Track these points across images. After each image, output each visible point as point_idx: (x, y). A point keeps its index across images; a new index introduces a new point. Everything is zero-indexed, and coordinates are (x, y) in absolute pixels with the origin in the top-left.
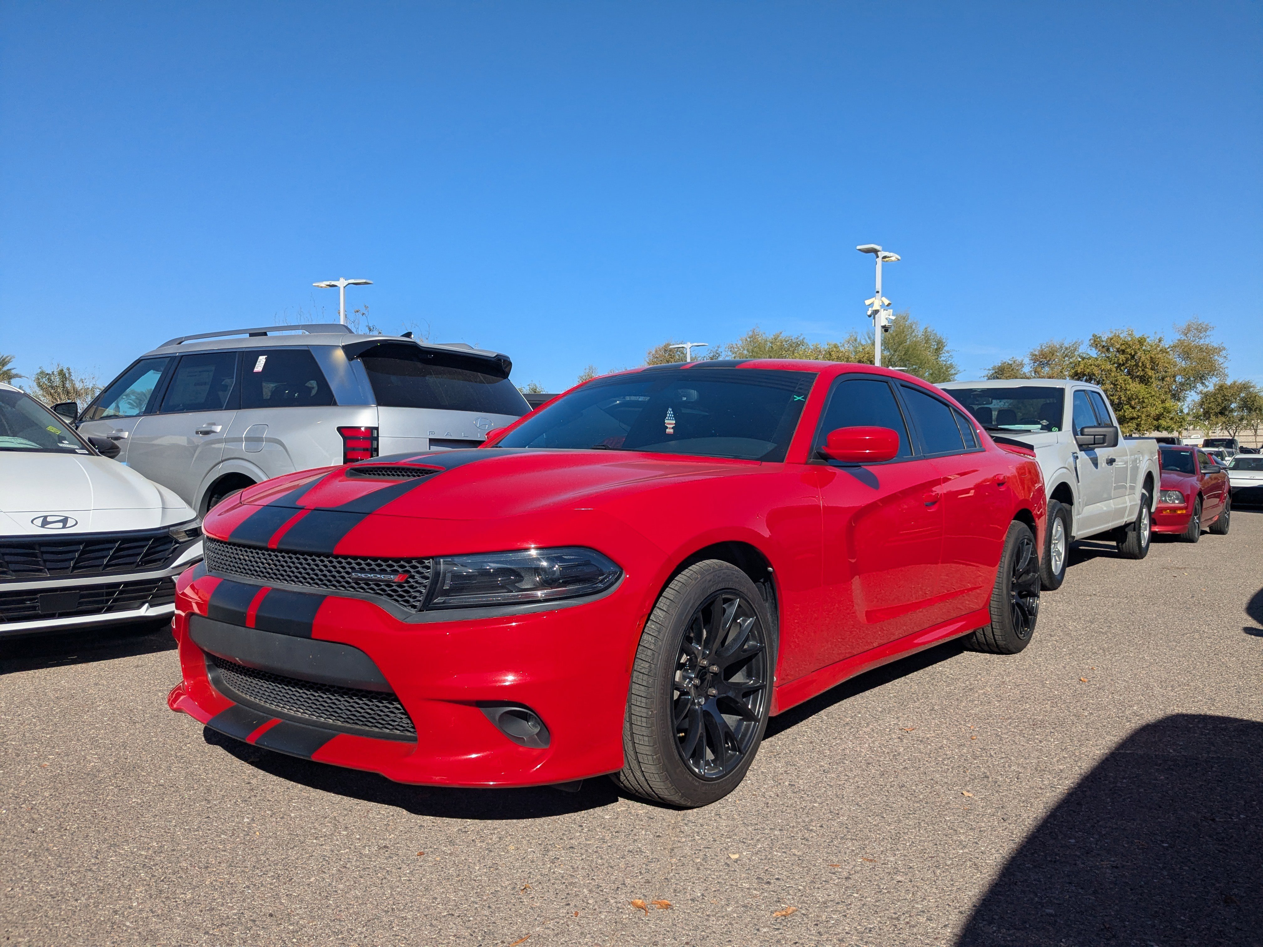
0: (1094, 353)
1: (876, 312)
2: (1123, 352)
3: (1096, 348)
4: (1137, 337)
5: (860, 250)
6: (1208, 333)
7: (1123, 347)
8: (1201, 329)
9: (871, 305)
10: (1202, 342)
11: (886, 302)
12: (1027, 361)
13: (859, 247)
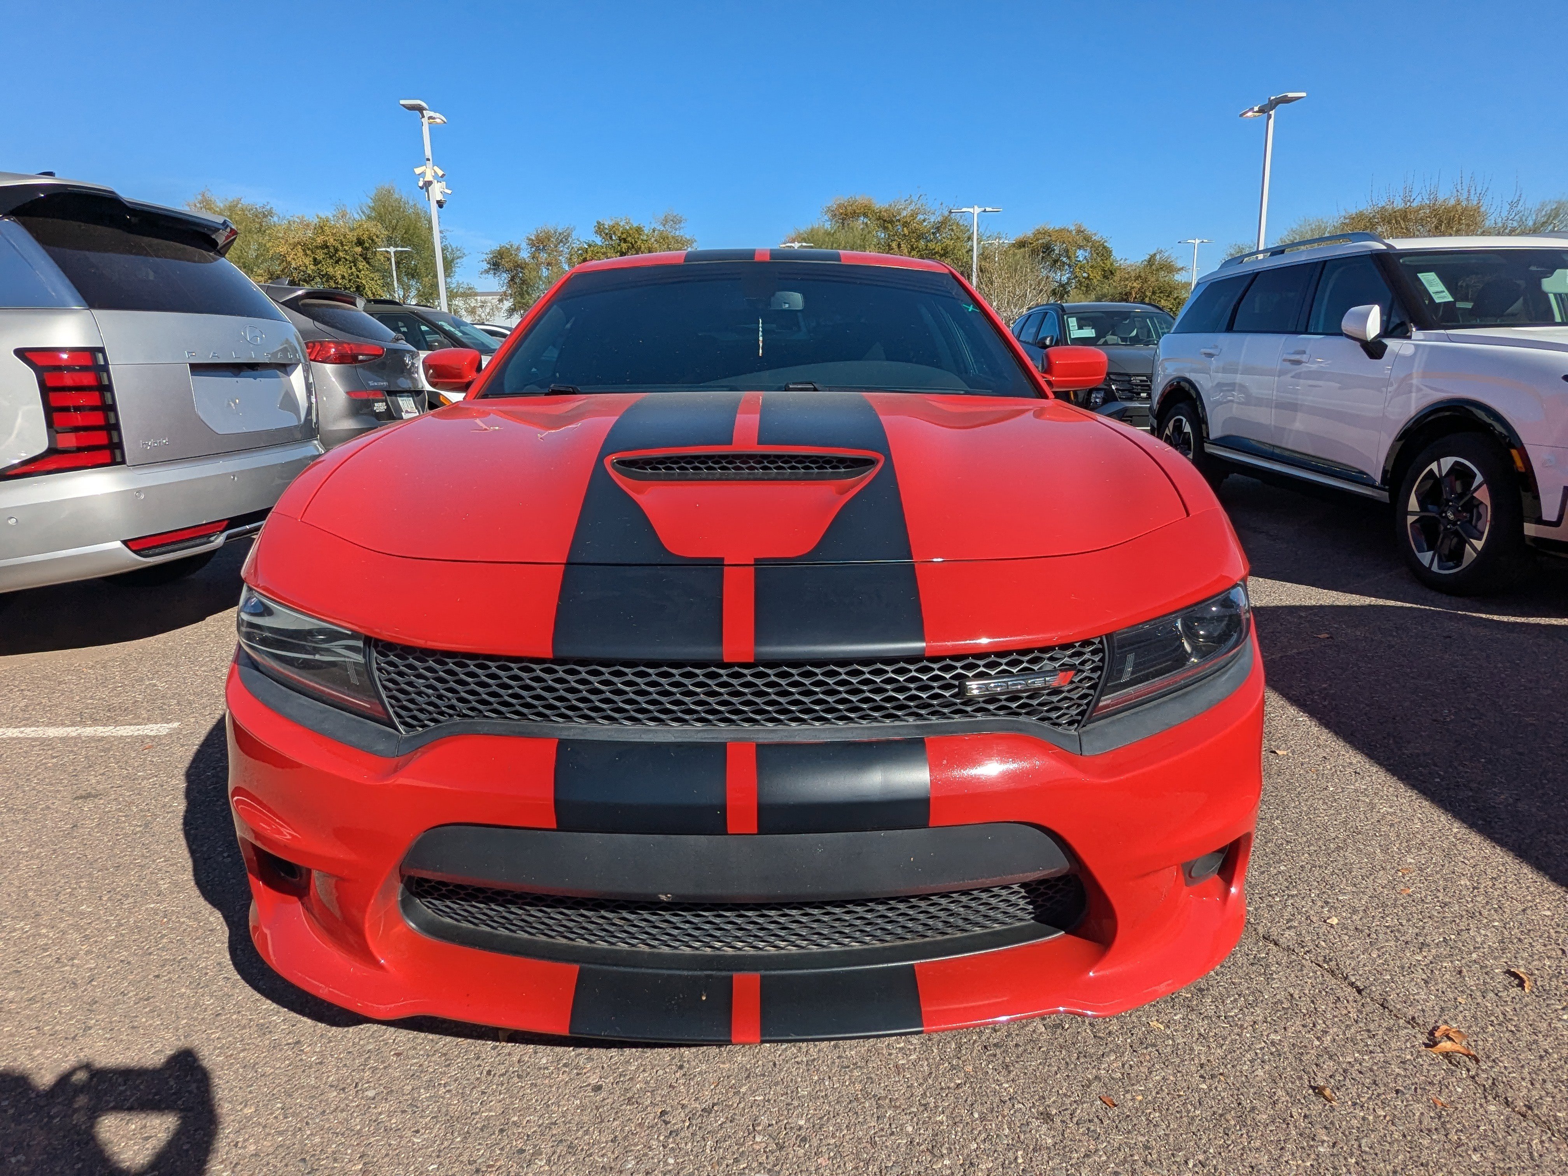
0: (598, 240)
1: (428, 184)
2: (625, 241)
3: (601, 235)
4: (635, 226)
5: (403, 105)
6: (682, 225)
7: (624, 236)
8: (677, 221)
9: (423, 174)
10: (677, 233)
11: (440, 173)
12: (524, 245)
13: (402, 102)
